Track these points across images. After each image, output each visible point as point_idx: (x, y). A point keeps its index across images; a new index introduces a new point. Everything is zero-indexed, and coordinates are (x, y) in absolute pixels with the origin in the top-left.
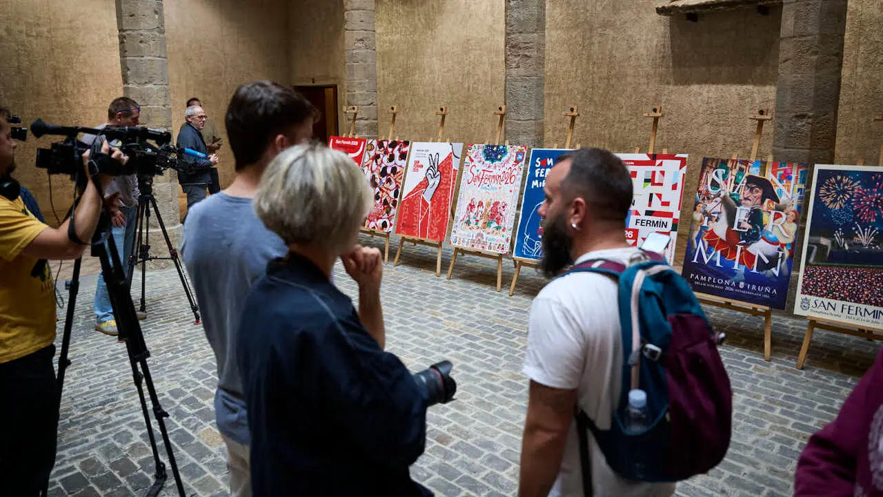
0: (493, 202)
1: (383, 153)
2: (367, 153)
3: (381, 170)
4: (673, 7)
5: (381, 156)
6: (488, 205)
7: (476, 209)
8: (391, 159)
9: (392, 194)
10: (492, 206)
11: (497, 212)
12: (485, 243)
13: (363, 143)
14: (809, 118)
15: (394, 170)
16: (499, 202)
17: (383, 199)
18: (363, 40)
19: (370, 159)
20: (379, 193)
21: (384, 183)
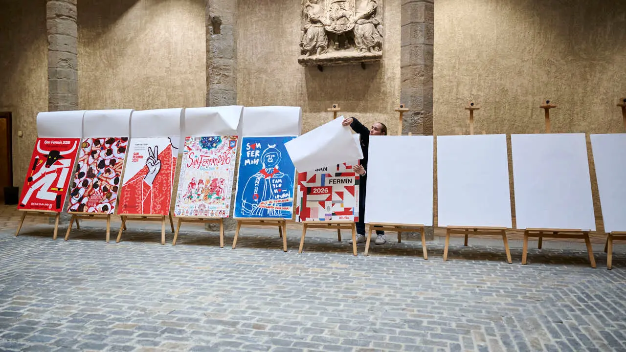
0: (212, 179)
1: (100, 148)
2: (82, 150)
3: (98, 163)
4: (310, 59)
5: (98, 151)
6: (208, 181)
7: (197, 186)
8: (110, 152)
9: (112, 182)
10: (211, 182)
11: (216, 186)
12: (206, 211)
13: (76, 142)
14: (422, 114)
15: (113, 162)
16: (217, 179)
17: (102, 187)
18: (67, 61)
19: (85, 155)
20: (97, 182)
21: (103, 174)
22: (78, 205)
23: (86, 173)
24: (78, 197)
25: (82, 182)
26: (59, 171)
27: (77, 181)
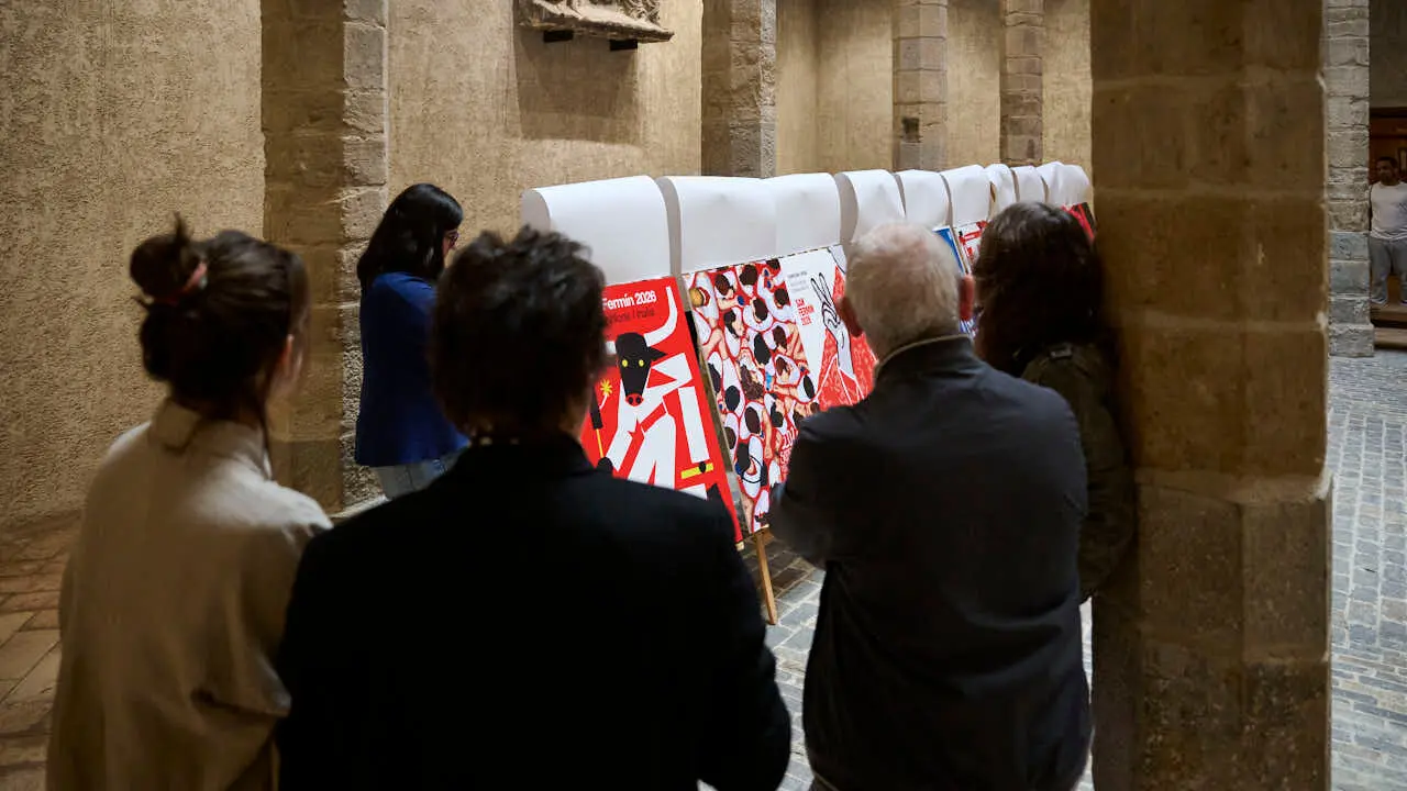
1: (735, 302)
2: (696, 315)
3: (753, 348)
5: (737, 311)
8: (762, 311)
9: (801, 393)
13: (669, 289)
15: (779, 335)
17: (791, 416)
19: (713, 330)
20: (774, 406)
21: (775, 377)
22: (765, 495)
23: (739, 387)
24: (755, 473)
25: (743, 420)
26: (672, 404)
27: (729, 421)
